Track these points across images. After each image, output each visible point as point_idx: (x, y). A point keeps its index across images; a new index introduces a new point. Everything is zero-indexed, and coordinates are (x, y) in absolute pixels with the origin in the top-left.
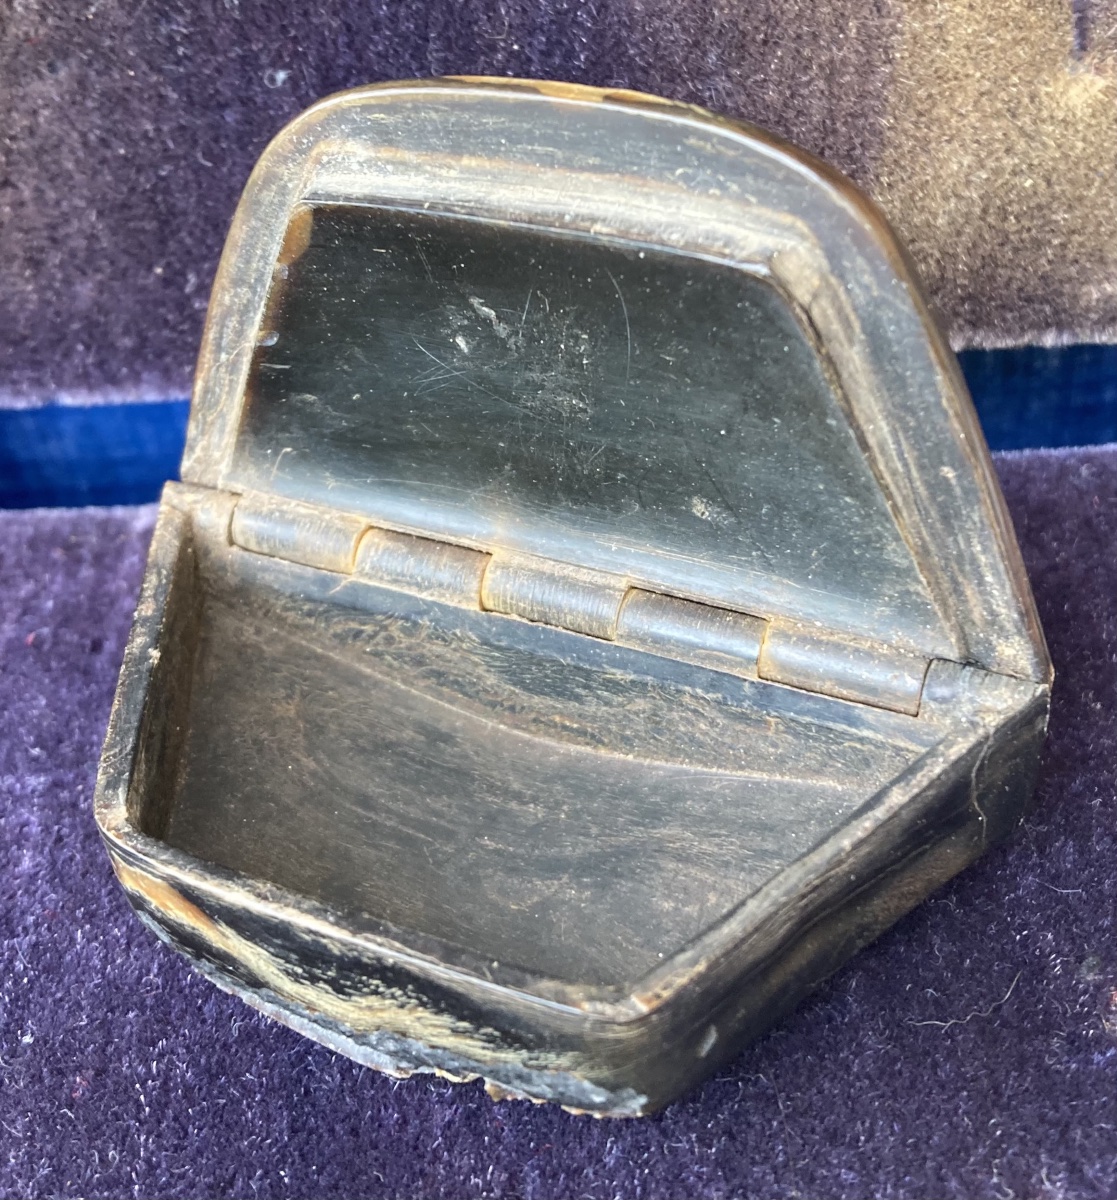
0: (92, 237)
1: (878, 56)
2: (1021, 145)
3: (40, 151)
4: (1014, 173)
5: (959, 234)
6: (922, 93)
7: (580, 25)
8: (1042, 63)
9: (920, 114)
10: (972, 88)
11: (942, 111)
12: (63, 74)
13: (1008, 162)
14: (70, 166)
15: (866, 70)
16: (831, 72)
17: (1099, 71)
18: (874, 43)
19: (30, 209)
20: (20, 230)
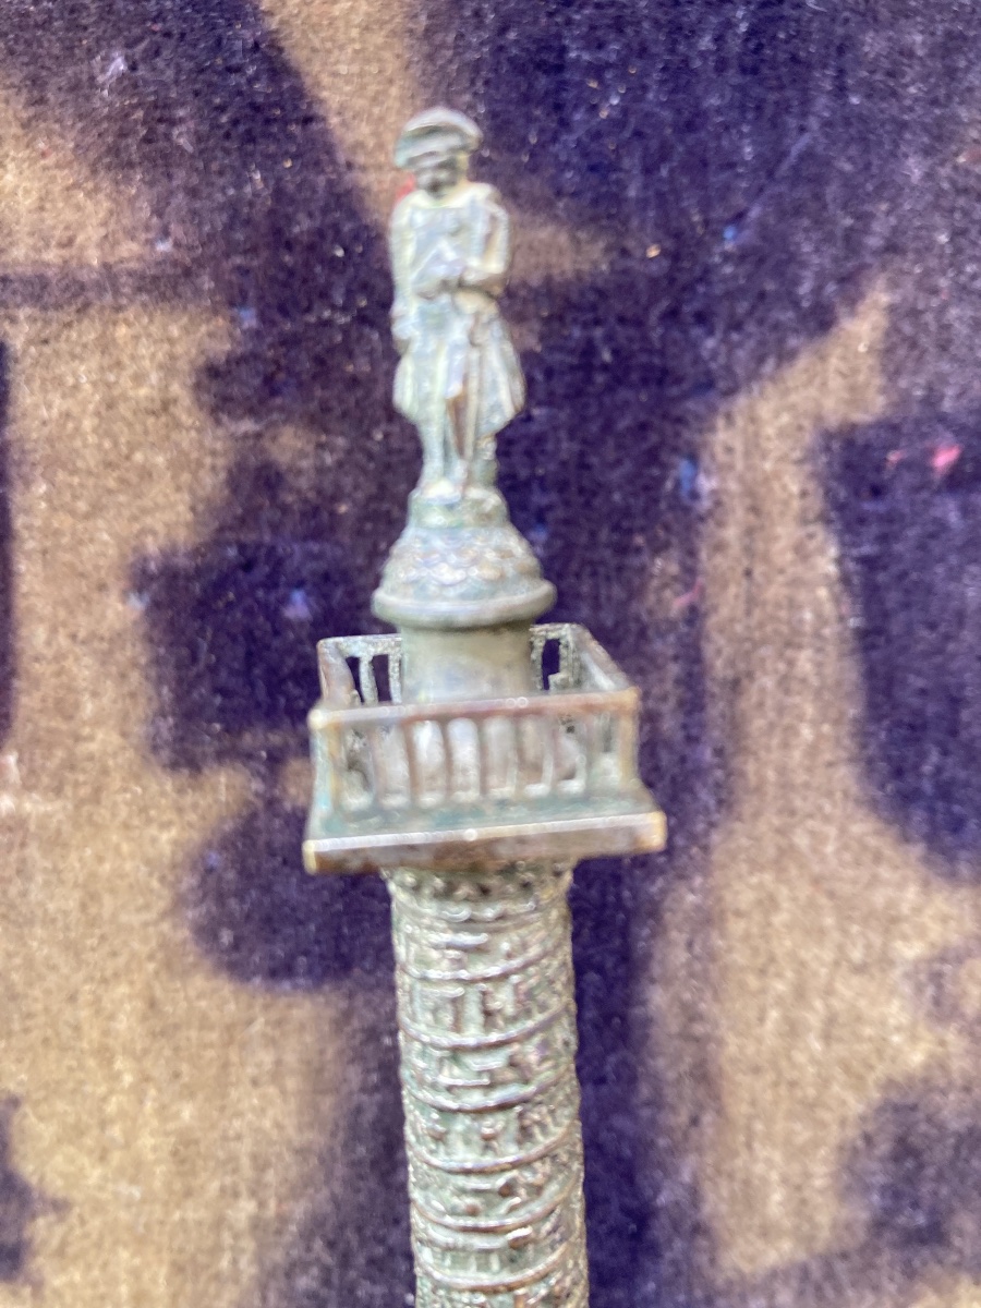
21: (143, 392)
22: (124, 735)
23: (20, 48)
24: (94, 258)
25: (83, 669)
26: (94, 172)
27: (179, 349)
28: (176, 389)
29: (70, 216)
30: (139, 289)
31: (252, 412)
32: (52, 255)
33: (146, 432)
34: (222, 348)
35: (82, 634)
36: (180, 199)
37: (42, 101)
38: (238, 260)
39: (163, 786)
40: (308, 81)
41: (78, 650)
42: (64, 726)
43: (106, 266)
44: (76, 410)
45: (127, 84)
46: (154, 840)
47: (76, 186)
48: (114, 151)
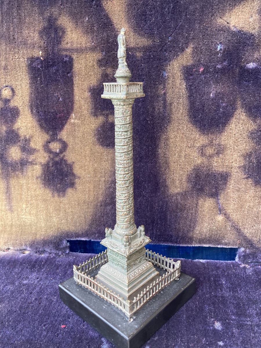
0: (111, 223)
1: (197, 212)
2: (213, 223)
3: (107, 214)
4: (213, 226)
5: (207, 233)
6: (202, 217)
7: (164, 206)
8: (216, 214)
9: (202, 219)
10: (207, 217)
11: (204, 219)
12: (111, 206)
13: (212, 225)
14: (110, 216)
15: (196, 214)
16: (192, 214)
17: (222, 216)
18: (196, 211)
19: (105, 220)
20: (103, 222)
21: (90, 64)
22: (88, 112)
23: (75, 17)
24: (84, 46)
25: (83, 102)
26: (84, 34)
27: (95, 58)
28: (94, 63)
29: (81, 40)
30: (90, 50)
31: (104, 66)
32: (79, 46)
33: (91, 70)
34: (100, 58)
35: (82, 98)
36: (95, 37)
37: (77, 25)
38: (103, 45)
39: (93, 119)
40: (112, 19)
41: (82, 100)
42: (80, 110)
43: (86, 47)
44: (82, 67)
45: (88, 21)
46: (92, 126)
47: (82, 36)
48: (86, 31)
